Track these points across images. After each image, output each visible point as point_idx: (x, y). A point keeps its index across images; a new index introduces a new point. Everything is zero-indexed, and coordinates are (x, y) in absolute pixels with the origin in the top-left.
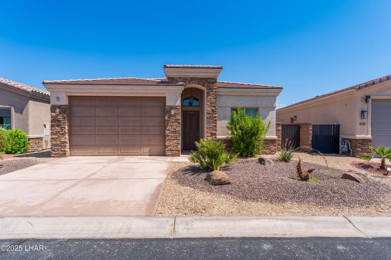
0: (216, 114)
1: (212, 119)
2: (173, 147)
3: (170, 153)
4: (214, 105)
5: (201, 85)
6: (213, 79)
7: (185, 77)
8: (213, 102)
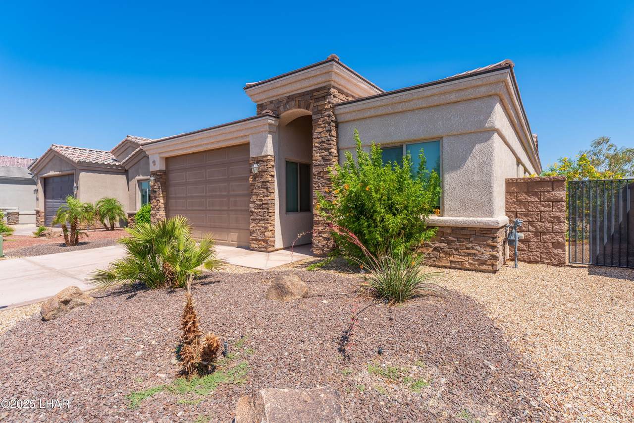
0: (329, 165)
1: (322, 177)
2: (259, 234)
3: (255, 246)
4: (326, 146)
5: (304, 108)
6: (324, 88)
8: (324, 139)
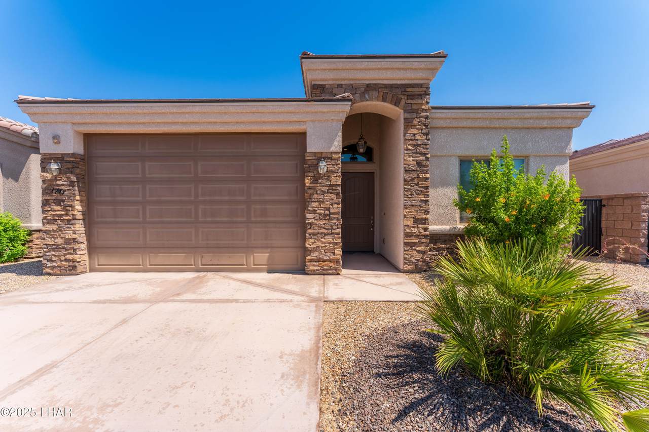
0: (427, 171)
1: (417, 184)
2: (323, 252)
3: (316, 268)
4: (423, 150)
5: (391, 103)
6: (421, 86)
7: (352, 82)
8: (420, 142)
